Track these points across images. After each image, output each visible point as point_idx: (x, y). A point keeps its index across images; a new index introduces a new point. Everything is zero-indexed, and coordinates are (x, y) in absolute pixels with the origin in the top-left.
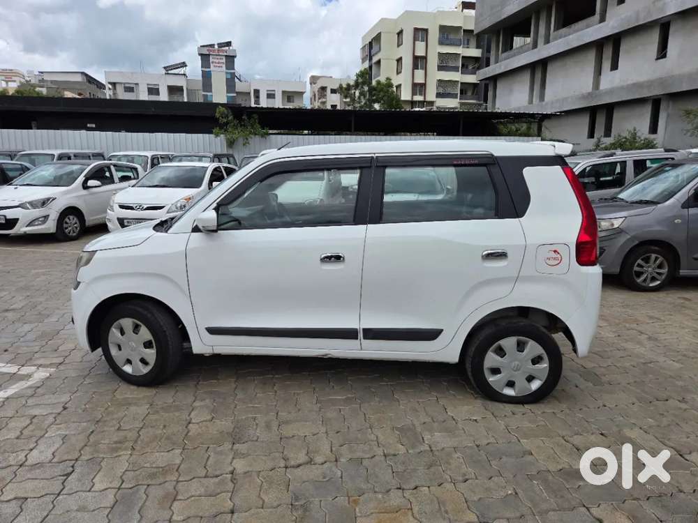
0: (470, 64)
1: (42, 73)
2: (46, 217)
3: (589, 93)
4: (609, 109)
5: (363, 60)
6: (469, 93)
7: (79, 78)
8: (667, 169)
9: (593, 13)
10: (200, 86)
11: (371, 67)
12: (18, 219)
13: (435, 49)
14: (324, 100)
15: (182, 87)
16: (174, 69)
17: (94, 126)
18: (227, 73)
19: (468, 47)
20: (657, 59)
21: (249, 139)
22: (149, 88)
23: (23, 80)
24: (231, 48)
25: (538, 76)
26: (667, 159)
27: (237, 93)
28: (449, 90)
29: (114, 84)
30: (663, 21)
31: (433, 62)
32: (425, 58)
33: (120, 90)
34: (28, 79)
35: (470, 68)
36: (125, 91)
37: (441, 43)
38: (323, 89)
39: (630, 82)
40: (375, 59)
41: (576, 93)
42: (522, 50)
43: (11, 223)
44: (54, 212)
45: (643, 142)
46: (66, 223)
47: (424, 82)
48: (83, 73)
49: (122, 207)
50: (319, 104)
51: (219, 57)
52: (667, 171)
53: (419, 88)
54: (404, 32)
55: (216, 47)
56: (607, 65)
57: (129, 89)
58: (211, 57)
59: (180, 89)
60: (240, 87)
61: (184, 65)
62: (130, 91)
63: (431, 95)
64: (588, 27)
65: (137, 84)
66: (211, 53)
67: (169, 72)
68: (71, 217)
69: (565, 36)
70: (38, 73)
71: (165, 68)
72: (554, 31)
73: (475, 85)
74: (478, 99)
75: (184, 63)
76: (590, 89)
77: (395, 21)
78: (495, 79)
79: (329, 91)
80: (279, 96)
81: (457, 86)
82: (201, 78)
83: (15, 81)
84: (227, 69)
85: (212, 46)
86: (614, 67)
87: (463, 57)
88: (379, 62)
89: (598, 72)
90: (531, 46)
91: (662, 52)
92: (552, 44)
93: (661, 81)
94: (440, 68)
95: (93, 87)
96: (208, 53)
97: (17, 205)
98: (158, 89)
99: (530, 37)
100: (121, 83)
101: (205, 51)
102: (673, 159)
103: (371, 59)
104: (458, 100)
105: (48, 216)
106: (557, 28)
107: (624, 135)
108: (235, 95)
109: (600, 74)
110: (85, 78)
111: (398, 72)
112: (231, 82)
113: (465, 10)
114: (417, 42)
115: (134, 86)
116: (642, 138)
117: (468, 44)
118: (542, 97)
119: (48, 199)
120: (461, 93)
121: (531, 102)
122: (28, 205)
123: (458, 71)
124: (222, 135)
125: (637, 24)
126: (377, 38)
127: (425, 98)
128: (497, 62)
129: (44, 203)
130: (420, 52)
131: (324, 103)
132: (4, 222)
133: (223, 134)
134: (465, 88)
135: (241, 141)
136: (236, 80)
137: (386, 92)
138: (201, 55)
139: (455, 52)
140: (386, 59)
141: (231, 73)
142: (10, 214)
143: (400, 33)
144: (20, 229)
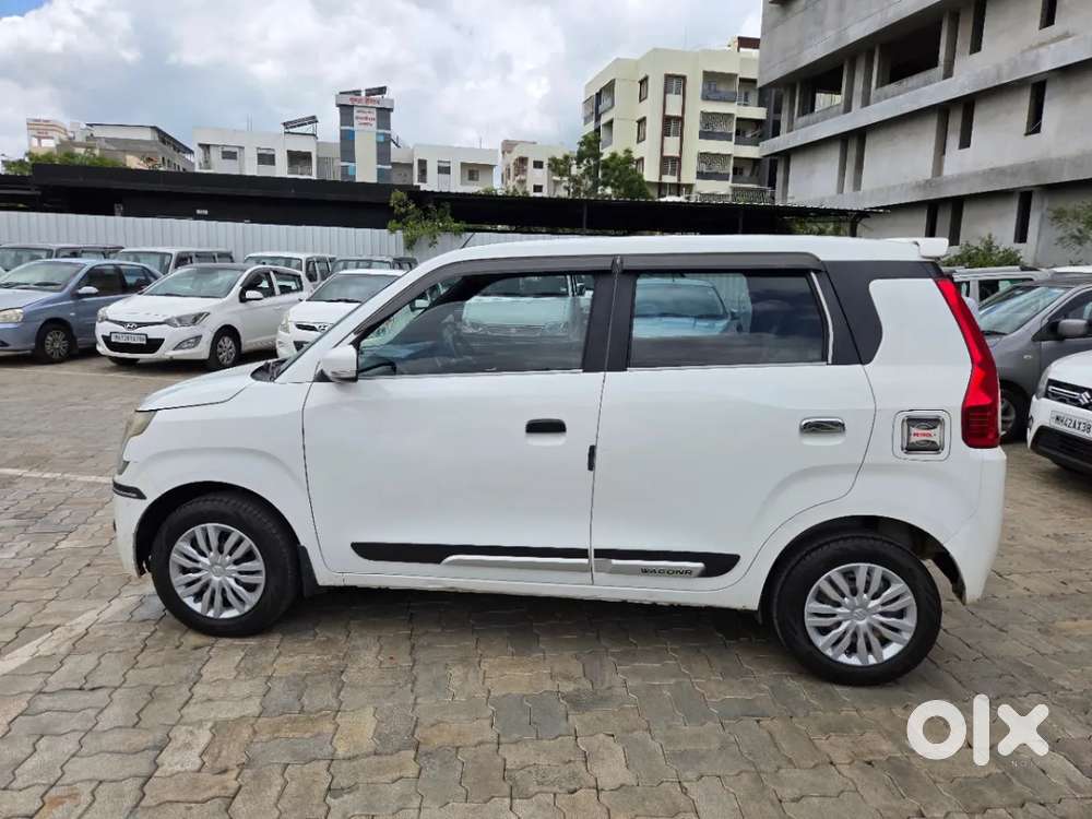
0: (749, 130)
1: (91, 125)
2: (198, 338)
3: (927, 181)
4: (957, 204)
5: (587, 120)
6: (747, 173)
7: (148, 136)
8: (1018, 292)
9: (934, 64)
10: (338, 153)
11: (598, 130)
12: (163, 340)
13: (697, 107)
14: (523, 177)
15: (309, 154)
16: (299, 126)
17: (206, 212)
18: (378, 134)
19: (745, 105)
20: (1027, 134)
21: (438, 238)
22: (259, 155)
23: (64, 137)
24: (385, 96)
25: (852, 153)
26: (1024, 280)
27: (394, 164)
28: (717, 168)
29: (206, 147)
30: (1034, 81)
31: (693, 125)
32: (680, 120)
33: (215, 155)
34: (71, 135)
35: (749, 135)
36: (223, 158)
37: (706, 98)
38: (523, 160)
39: (986, 167)
40: (604, 119)
41: (908, 181)
42: (829, 113)
43: (154, 344)
44: (207, 331)
45: (1001, 254)
46: (221, 347)
47: (678, 155)
48: (154, 128)
49: (300, 327)
50: (515, 183)
51: (367, 110)
52: (1018, 295)
53: (670, 163)
54: (650, 81)
55: (363, 94)
56: (953, 140)
57: (229, 155)
58: (355, 110)
59: (306, 157)
60: (396, 155)
61: (313, 120)
62: (230, 158)
63: (688, 175)
64: (926, 83)
65: (241, 148)
66: (356, 103)
67: (291, 130)
68: (226, 339)
69: (893, 96)
70: (85, 126)
71: (284, 124)
72: (877, 87)
73: (755, 162)
74: (759, 183)
75: (314, 117)
76: (929, 175)
77: (637, 63)
78: (787, 155)
79: (530, 164)
80: (456, 170)
81: (728, 163)
82: (338, 140)
83: (52, 138)
84: (379, 127)
85: (357, 93)
86: (965, 142)
87: (738, 119)
88: (610, 124)
89: (941, 149)
90: (842, 108)
91: (1034, 126)
92: (872, 107)
93: (1033, 167)
94: (704, 135)
95: (169, 149)
96: (350, 103)
97: (161, 320)
98: (273, 156)
99: (840, 94)
100: (218, 146)
101: (346, 100)
102: (1031, 280)
103: (598, 118)
104: (729, 183)
105: (201, 336)
106: (881, 84)
107: (975, 245)
108: (390, 167)
109: (944, 153)
110: (156, 135)
111: (640, 139)
112: (384, 147)
113: (741, 49)
114: (668, 96)
115: (237, 150)
116: (1001, 249)
117: (746, 100)
118: (857, 184)
119: (201, 315)
120: (735, 173)
121: (841, 189)
122: (176, 322)
123: (731, 140)
124: (398, 232)
125: (997, 84)
126: (609, 88)
127: (679, 180)
128: (790, 130)
129: (196, 319)
130: (674, 110)
131: (522, 182)
132: (144, 342)
133: (400, 229)
134: (741, 166)
135: (426, 240)
136: (393, 145)
137: (623, 170)
138: (341, 106)
139: (726, 112)
140: (622, 119)
141: (384, 134)
142: (153, 333)
143: (644, 82)
144: (165, 353)
